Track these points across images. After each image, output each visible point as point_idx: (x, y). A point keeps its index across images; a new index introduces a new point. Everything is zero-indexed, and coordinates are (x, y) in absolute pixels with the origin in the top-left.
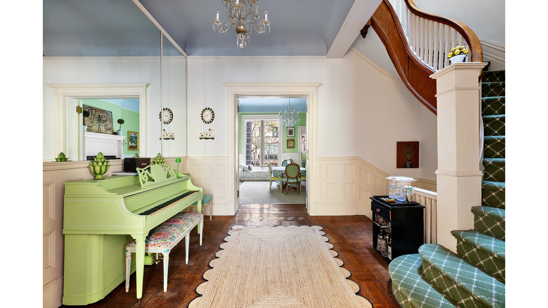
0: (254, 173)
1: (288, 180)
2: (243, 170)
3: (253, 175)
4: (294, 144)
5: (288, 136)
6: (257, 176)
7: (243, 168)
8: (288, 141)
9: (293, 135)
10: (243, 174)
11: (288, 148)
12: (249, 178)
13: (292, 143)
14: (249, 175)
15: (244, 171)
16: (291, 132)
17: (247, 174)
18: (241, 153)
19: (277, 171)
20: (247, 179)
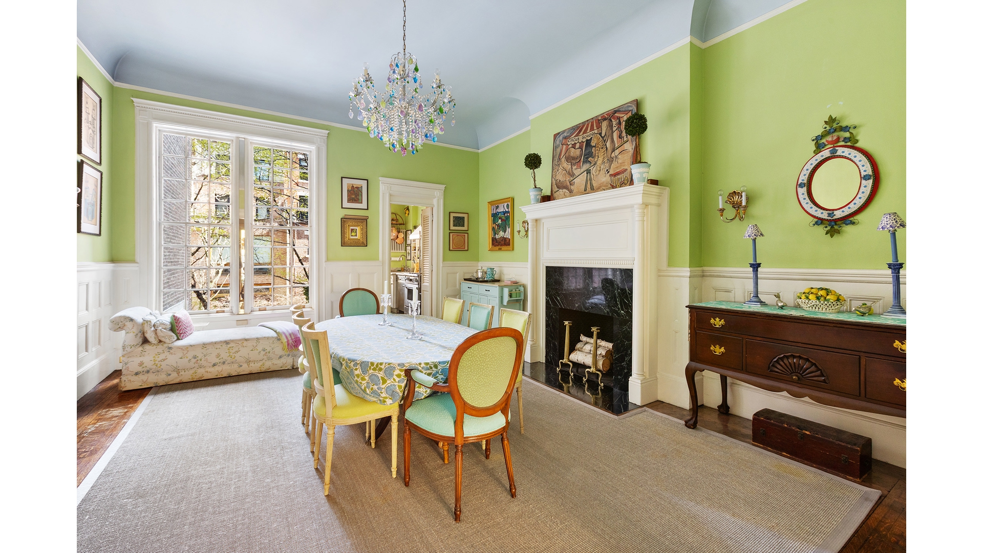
0: (204, 345)
1: (458, 424)
2: (140, 340)
3: (195, 357)
4: (365, 234)
5: (346, 204)
6: (217, 360)
7: (135, 330)
8: (344, 221)
9: (364, 205)
10: (138, 360)
11: (343, 244)
12: (174, 375)
13: (358, 229)
14: (173, 360)
15: (145, 341)
16: (354, 195)
17: (162, 357)
18: (134, 261)
19: (378, 367)
20: (162, 379)
